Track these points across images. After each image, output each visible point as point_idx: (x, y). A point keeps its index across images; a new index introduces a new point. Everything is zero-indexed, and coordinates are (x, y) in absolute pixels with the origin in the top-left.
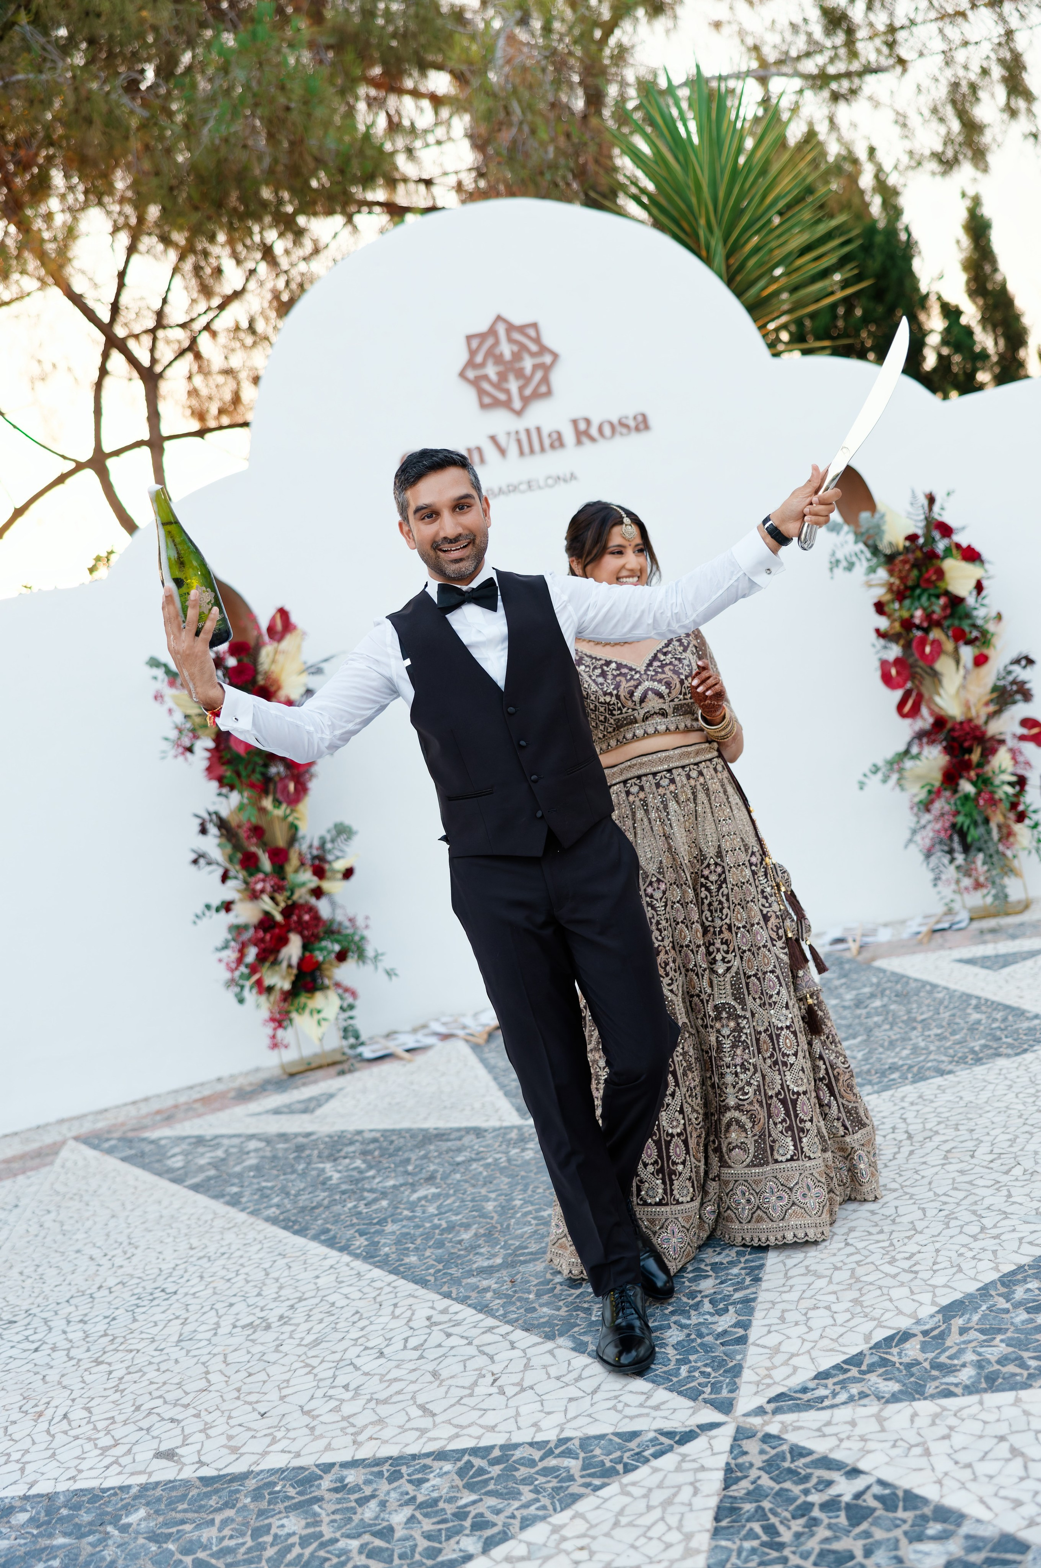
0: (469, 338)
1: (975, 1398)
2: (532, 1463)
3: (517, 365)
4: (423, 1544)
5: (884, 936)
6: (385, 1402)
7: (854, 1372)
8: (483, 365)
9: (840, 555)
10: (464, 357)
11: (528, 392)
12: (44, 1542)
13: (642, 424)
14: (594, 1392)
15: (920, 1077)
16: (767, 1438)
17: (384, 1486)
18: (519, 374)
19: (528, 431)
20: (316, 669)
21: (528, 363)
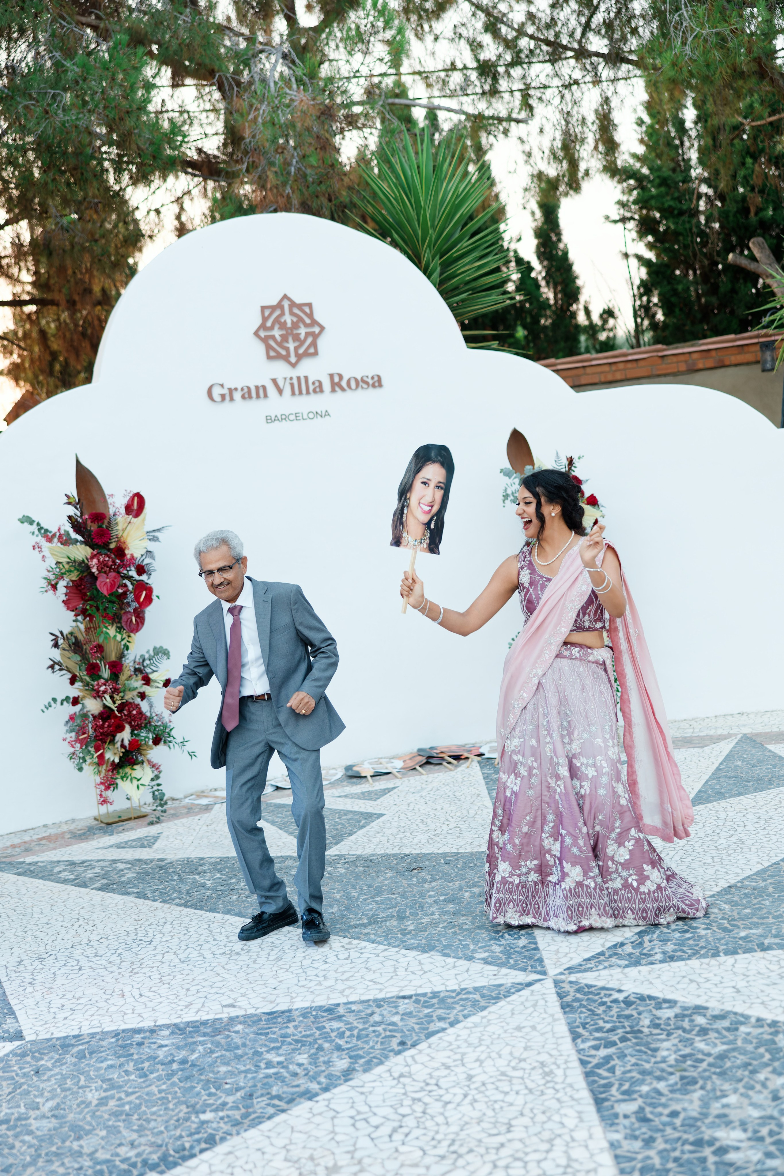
0: (263, 308)
1: (666, 964)
2: (453, 997)
3: (295, 332)
4: (416, 1027)
6: (347, 980)
7: (602, 958)
8: (272, 328)
9: (509, 492)
10: (259, 321)
11: (301, 351)
12: (190, 1040)
13: (377, 383)
14: (467, 971)
16: (571, 982)
17: (377, 1010)
18: (296, 338)
19: (299, 378)
20: (153, 536)
21: (302, 331)
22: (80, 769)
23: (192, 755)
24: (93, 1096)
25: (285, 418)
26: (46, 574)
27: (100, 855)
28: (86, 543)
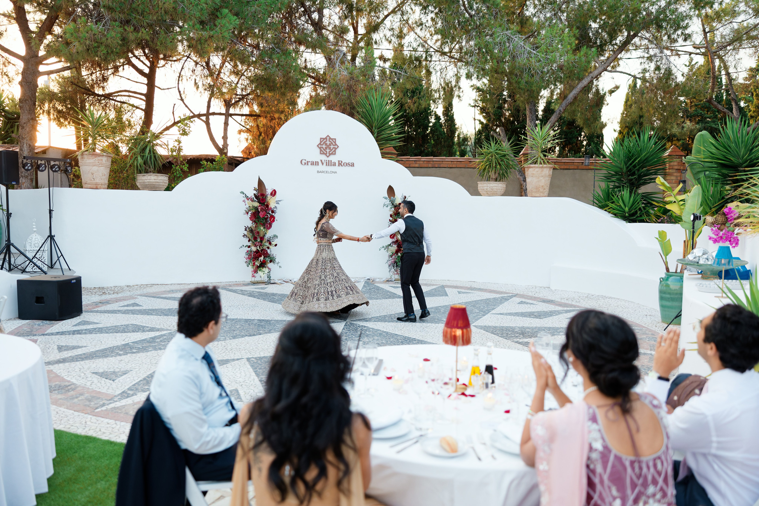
0: (321, 138)
5: (377, 280)
8: (323, 145)
9: (385, 204)
10: (319, 142)
11: (331, 153)
13: (353, 165)
15: (377, 299)
18: (330, 148)
19: (329, 161)
20: (277, 202)
21: (332, 147)
22: (248, 266)
23: (280, 267)
24: (238, 327)
25: (323, 172)
26: (245, 209)
27: (250, 289)
28: (258, 202)
